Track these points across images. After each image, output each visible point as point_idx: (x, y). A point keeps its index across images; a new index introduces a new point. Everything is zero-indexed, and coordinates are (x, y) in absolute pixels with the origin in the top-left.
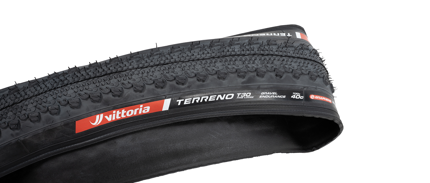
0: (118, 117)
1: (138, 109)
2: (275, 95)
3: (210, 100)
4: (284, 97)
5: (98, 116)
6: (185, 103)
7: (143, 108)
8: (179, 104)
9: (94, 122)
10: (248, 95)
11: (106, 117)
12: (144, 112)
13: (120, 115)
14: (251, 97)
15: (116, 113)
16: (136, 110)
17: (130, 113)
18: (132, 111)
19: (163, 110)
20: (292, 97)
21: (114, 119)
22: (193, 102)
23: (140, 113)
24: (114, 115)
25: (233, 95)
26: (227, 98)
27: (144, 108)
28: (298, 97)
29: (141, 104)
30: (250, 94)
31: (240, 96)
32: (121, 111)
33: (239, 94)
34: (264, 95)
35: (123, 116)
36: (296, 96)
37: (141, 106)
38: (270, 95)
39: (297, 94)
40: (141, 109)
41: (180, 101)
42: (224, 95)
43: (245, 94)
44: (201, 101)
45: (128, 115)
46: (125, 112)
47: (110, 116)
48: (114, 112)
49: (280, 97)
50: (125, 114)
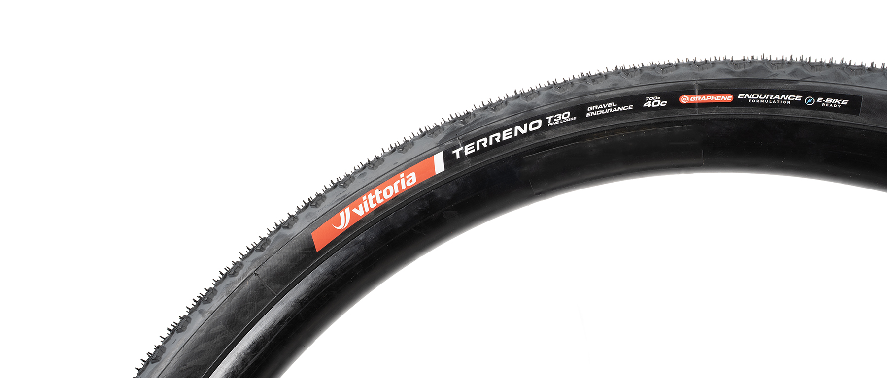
0: (373, 206)
1: (398, 181)
2: (613, 108)
4: (630, 107)
5: (342, 214)
6: (467, 153)
7: (405, 177)
8: (458, 157)
9: (339, 225)
10: (566, 115)
11: (355, 210)
12: (409, 184)
13: (375, 201)
14: (572, 119)
15: (367, 199)
16: (396, 184)
17: (388, 193)
18: (390, 187)
20: (645, 105)
21: (367, 210)
23: (404, 187)
24: (365, 203)
25: (540, 122)
26: (531, 129)
27: (407, 177)
28: (656, 103)
29: (400, 172)
30: (569, 113)
31: (552, 120)
32: (374, 194)
33: (550, 118)
34: (595, 111)
35: (380, 201)
36: (652, 102)
37: (402, 175)
38: (604, 109)
40: (403, 180)
41: (457, 152)
42: (526, 125)
43: (560, 115)
45: (387, 197)
46: (381, 192)
47: (360, 206)
48: (364, 198)
49: (623, 108)
50: (382, 196)
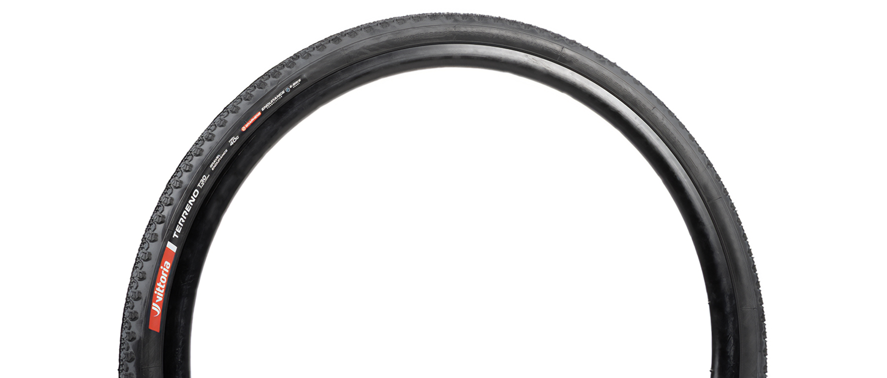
0: (163, 291)
1: (163, 271)
2: (220, 157)
3: (189, 211)
4: (226, 151)
5: (153, 308)
6: (179, 232)
7: (164, 267)
8: (177, 237)
9: (157, 313)
10: (204, 178)
11: (157, 301)
12: (168, 268)
13: (161, 289)
14: (208, 177)
15: (158, 292)
16: (163, 273)
17: (163, 280)
18: (162, 277)
19: (175, 251)
20: (231, 145)
21: (162, 295)
22: (182, 225)
23: (167, 271)
24: (159, 294)
25: (196, 190)
26: (196, 197)
27: (165, 266)
28: (235, 140)
29: (159, 267)
30: (204, 176)
31: (201, 185)
32: (158, 287)
33: (199, 185)
34: (214, 165)
35: (163, 287)
36: (233, 141)
37: (162, 267)
38: (217, 161)
39: (231, 139)
40: (164, 269)
41: (175, 235)
42: (192, 197)
43: (202, 180)
44: (185, 218)
45: (164, 282)
46: (160, 283)
47: (158, 297)
48: (156, 292)
49: (224, 154)
50: (162, 284)
